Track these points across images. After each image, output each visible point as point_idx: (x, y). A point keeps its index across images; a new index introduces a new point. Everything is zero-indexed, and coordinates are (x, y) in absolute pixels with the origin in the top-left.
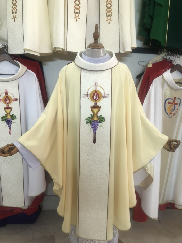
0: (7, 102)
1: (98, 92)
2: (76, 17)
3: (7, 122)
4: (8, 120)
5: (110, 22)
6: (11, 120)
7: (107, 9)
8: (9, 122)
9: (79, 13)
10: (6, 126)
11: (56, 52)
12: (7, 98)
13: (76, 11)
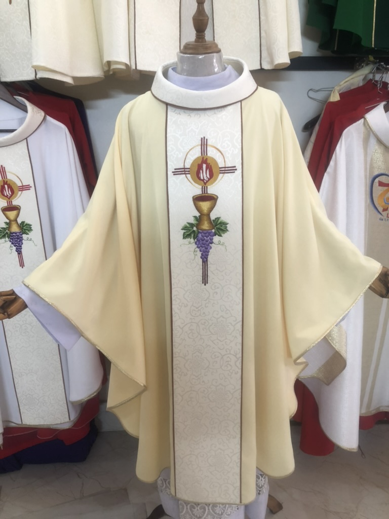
0: (7, 195)
1: (208, 162)
3: (11, 240)
4: (14, 236)
6: (22, 235)
8: (17, 241)
10: (11, 250)
11: (111, 74)
12: (6, 186)
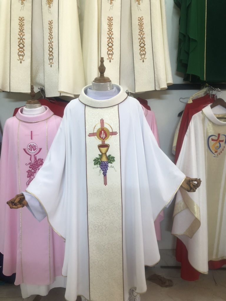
2: (109, 58)
5: (144, 60)
7: (141, 48)
9: (112, 55)
13: (109, 52)
